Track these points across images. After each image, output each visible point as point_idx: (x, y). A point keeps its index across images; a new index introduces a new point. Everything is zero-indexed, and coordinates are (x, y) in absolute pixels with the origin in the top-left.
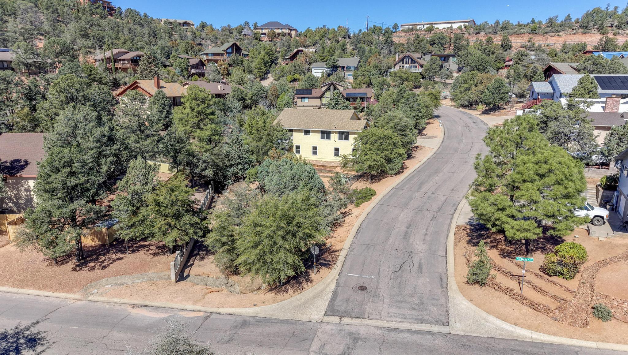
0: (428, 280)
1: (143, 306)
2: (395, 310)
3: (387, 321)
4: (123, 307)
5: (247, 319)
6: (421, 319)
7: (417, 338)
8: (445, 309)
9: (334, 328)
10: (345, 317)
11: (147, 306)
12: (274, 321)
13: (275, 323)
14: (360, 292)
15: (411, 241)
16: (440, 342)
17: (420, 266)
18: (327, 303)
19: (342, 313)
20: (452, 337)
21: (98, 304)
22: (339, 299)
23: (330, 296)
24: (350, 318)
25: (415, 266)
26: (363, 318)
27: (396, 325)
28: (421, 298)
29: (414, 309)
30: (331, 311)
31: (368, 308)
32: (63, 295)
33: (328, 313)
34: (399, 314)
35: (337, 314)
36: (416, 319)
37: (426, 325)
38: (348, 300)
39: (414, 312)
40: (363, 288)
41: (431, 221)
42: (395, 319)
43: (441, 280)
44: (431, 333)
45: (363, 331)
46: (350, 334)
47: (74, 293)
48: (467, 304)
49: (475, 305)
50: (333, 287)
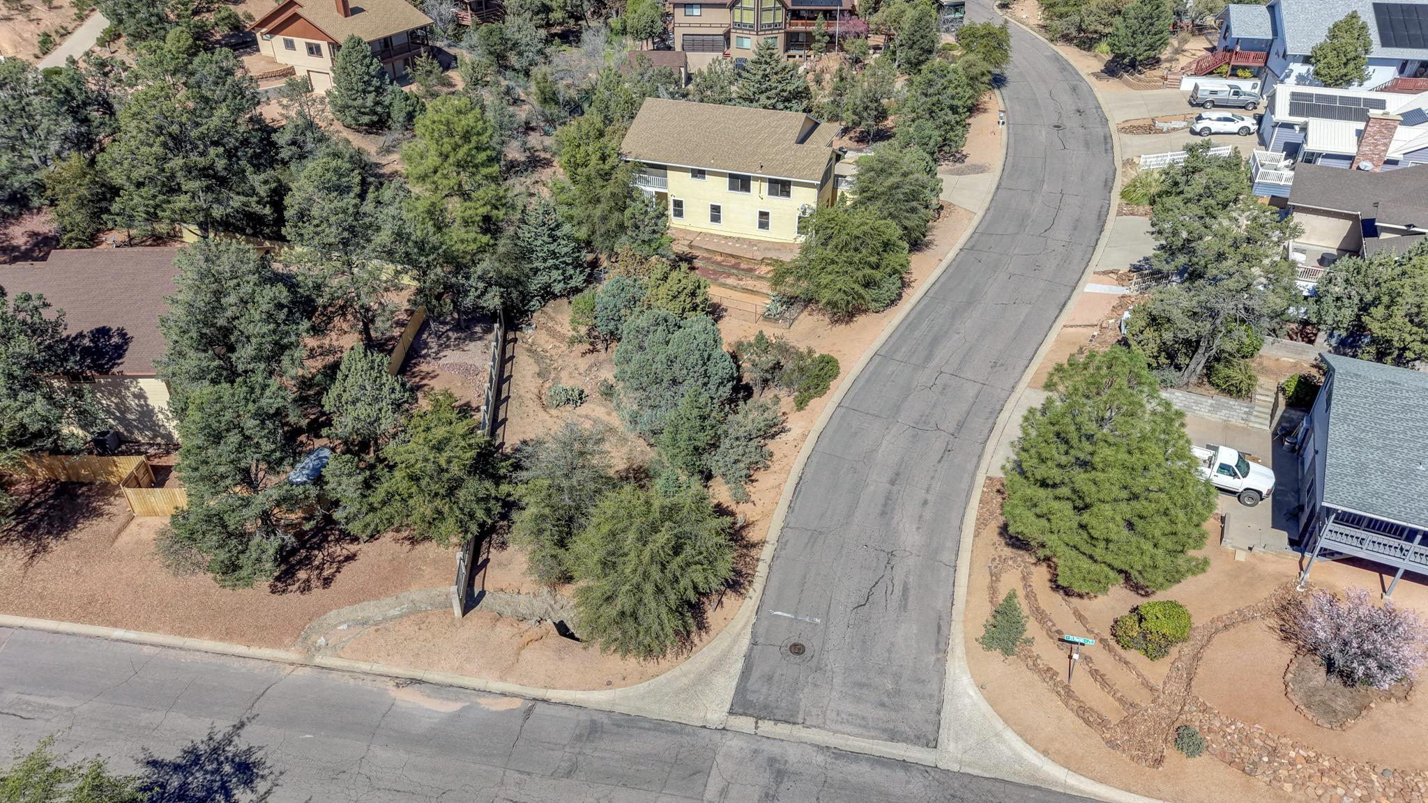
0: (914, 629)
1: (414, 681)
2: (850, 707)
3: (835, 732)
4: (380, 683)
5: (597, 717)
6: (892, 730)
7: (879, 776)
8: (935, 706)
9: (745, 745)
10: (765, 718)
11: (420, 682)
12: (642, 724)
13: (644, 728)
14: (792, 657)
15: (895, 520)
16: (917, 785)
17: (905, 590)
18: (734, 684)
19: (760, 710)
20: (937, 777)
21: (334, 675)
22: (755, 674)
23: (738, 666)
24: (772, 723)
25: (896, 591)
26: (794, 723)
27: (849, 743)
28: (897, 677)
29: (883, 705)
30: (741, 705)
31: (805, 699)
32: (267, 652)
33: (736, 709)
34: (857, 715)
35: (751, 711)
36: (884, 730)
37: (900, 744)
38: (770, 678)
39: (881, 713)
40: (797, 649)
41: (939, 462)
42: (849, 729)
43: (939, 628)
44: (905, 764)
45: (793, 755)
46: (772, 761)
47: (287, 648)
48: (975, 697)
49: (987, 699)
50: (745, 642)
